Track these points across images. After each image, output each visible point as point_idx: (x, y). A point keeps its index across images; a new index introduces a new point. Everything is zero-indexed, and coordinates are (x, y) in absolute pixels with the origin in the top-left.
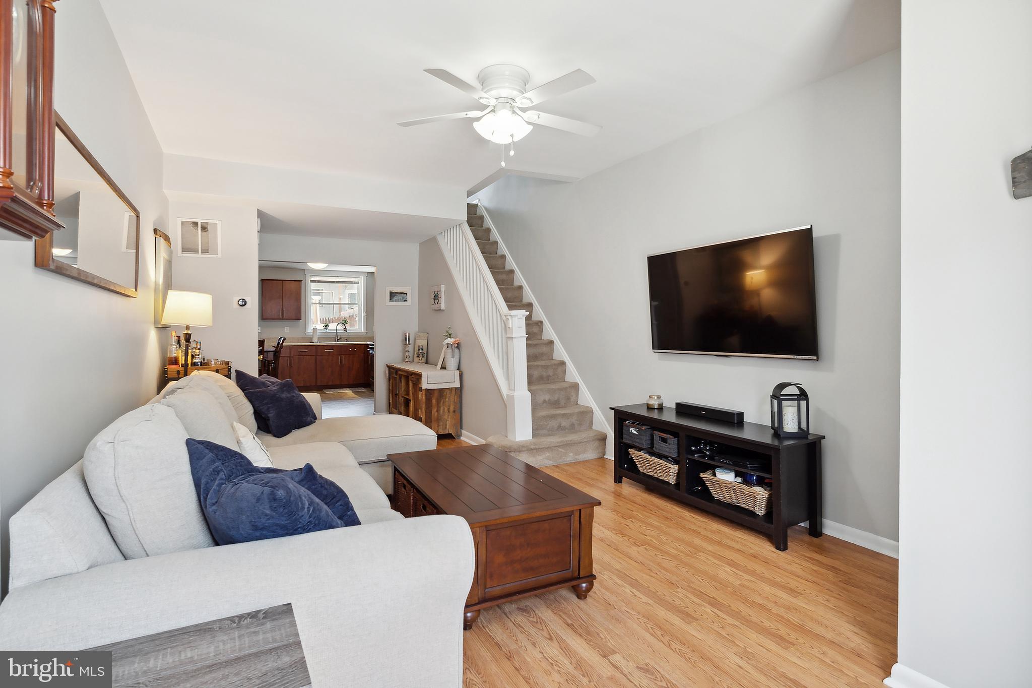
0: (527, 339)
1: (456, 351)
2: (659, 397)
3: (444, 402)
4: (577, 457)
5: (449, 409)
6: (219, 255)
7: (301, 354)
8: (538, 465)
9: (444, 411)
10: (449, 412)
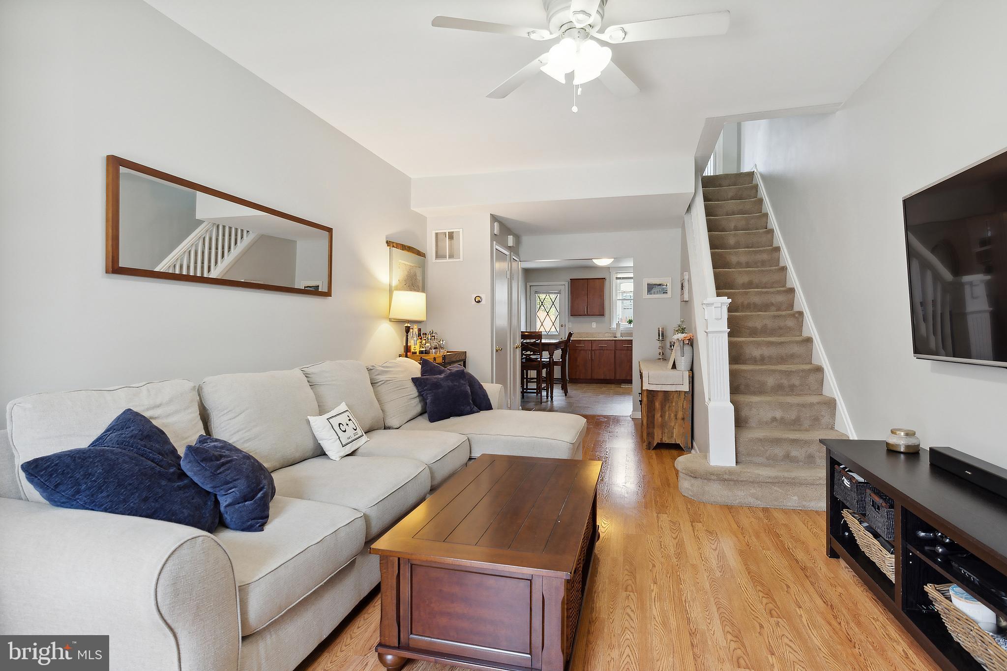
0: (730, 335)
1: (687, 349)
2: (910, 434)
3: (669, 407)
4: (804, 503)
5: (676, 416)
6: (461, 259)
7: (601, 349)
8: (737, 501)
9: (669, 417)
10: (676, 418)
